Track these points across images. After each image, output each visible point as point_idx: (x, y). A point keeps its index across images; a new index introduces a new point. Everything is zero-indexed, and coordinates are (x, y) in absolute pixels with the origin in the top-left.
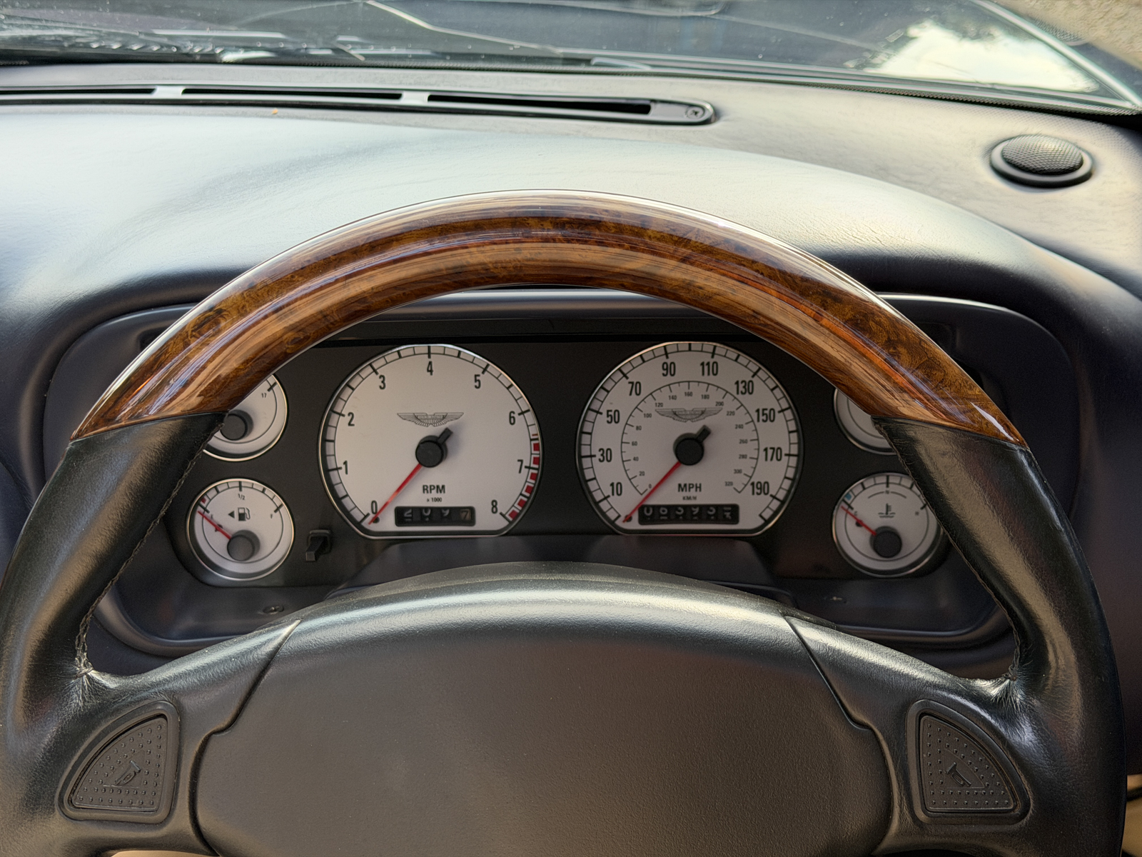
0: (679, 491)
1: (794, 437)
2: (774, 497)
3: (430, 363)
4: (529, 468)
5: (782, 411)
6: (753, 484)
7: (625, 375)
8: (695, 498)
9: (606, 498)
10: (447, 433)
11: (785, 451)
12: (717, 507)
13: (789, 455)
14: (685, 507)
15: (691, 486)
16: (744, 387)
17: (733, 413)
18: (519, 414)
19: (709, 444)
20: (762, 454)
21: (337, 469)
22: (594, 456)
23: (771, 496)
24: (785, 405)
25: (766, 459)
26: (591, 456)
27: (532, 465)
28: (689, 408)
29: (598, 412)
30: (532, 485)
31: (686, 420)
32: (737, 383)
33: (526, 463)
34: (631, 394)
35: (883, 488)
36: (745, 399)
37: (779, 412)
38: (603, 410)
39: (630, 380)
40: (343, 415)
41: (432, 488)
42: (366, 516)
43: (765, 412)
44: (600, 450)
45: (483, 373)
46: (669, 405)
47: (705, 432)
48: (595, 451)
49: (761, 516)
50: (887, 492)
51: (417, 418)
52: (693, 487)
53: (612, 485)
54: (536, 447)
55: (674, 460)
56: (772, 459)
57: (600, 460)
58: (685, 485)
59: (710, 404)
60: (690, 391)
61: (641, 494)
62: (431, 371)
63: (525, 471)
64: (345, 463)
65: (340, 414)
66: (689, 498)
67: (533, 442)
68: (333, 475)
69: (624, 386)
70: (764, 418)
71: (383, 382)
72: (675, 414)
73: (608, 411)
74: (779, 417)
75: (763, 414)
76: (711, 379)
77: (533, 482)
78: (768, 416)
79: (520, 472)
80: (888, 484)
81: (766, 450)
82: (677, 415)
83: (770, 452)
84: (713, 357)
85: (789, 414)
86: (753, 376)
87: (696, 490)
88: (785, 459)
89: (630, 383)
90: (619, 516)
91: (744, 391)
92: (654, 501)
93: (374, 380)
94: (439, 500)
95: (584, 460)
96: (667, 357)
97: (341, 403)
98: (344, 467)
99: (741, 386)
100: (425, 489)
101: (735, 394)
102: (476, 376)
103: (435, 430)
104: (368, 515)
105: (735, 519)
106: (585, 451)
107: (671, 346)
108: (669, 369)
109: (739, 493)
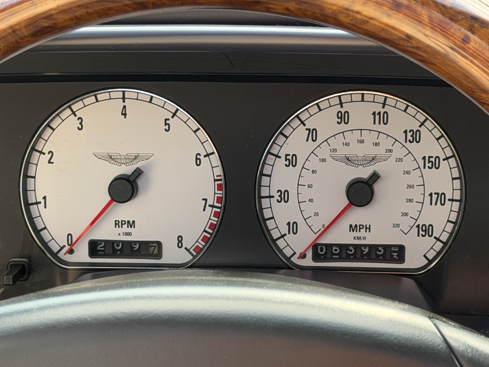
0: (350, 231)
1: (457, 183)
2: (438, 239)
3: (124, 107)
4: (212, 206)
5: (447, 159)
6: (418, 227)
7: (303, 123)
8: (365, 238)
9: (283, 236)
10: (138, 173)
11: (449, 196)
12: (385, 247)
13: (452, 200)
14: (356, 246)
15: (361, 227)
16: (412, 136)
17: (401, 160)
18: (205, 156)
19: (378, 187)
20: (428, 198)
21: (37, 203)
22: (273, 197)
23: (435, 238)
24: (449, 153)
25: (431, 204)
26: (270, 197)
27: (216, 204)
28: (360, 154)
29: (277, 156)
30: (215, 223)
31: (358, 165)
32: (406, 132)
33: (210, 202)
34: (307, 140)
36: (413, 147)
37: (444, 160)
38: (282, 154)
39: (307, 127)
40: (44, 154)
41: (123, 223)
42: (62, 248)
43: (431, 159)
44: (278, 192)
45: (173, 117)
46: (343, 151)
47: (375, 177)
48: (274, 193)
49: (425, 256)
51: (111, 158)
52: (363, 228)
53: (289, 224)
54: (220, 187)
56: (436, 204)
57: (278, 201)
58: (356, 226)
59: (380, 151)
60: (362, 138)
61: (316, 234)
62: (125, 115)
63: (208, 209)
64: (45, 198)
65: (41, 152)
66: (359, 238)
67: (217, 183)
68: (33, 208)
69: (301, 132)
70: (430, 165)
71: (81, 124)
72: (348, 160)
73: (286, 155)
74: (443, 164)
75: (429, 162)
76: (381, 127)
77: (216, 219)
78: (434, 163)
79: (204, 210)
81: (431, 195)
82: (350, 161)
83: (435, 197)
84: (383, 107)
85: (452, 162)
86: (420, 126)
87: (366, 231)
88: (448, 203)
89: (307, 129)
90: (295, 253)
91: (411, 139)
92: (327, 240)
93: (73, 122)
94: (129, 234)
95: (263, 200)
96: (342, 107)
97: (41, 143)
98: (43, 201)
99: (409, 134)
100: (117, 223)
101: (403, 141)
102: (166, 120)
103: (127, 170)
104: (64, 246)
105: (401, 258)
106: (264, 192)
107: (346, 96)
108: (343, 118)
109: (406, 234)
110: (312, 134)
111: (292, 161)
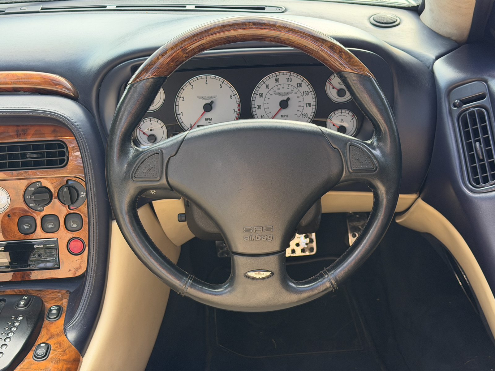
0: (281, 117)
1: (314, 100)
2: (309, 118)
3: (207, 81)
4: (237, 112)
5: (311, 92)
6: (303, 114)
7: (264, 83)
10: (212, 102)
11: (312, 104)
13: (313, 105)
16: (299, 85)
17: (296, 93)
18: (233, 96)
19: (289, 102)
20: (305, 105)
21: (180, 114)
22: (256, 108)
23: (308, 118)
24: (311, 90)
25: (306, 107)
26: (255, 108)
27: (238, 111)
28: (283, 92)
30: (238, 117)
31: (283, 96)
32: (297, 84)
33: (236, 111)
34: (266, 88)
35: (340, 114)
36: (300, 89)
37: (310, 92)
38: (258, 93)
39: (266, 84)
40: (181, 98)
41: (208, 119)
42: (188, 129)
43: (306, 92)
44: (258, 106)
45: (222, 83)
46: (278, 91)
47: (288, 99)
48: (256, 106)
50: (342, 115)
51: (203, 98)
53: (261, 116)
54: (239, 105)
55: (280, 108)
56: (308, 107)
57: (258, 109)
58: (283, 115)
59: (289, 91)
60: (283, 87)
62: (207, 83)
63: (235, 113)
64: (182, 112)
65: (180, 97)
67: (238, 104)
68: (178, 116)
69: (264, 86)
70: (305, 94)
71: (193, 87)
72: (279, 94)
73: (260, 94)
74: (310, 94)
75: (305, 93)
76: (289, 83)
77: (238, 116)
78: (306, 93)
79: (234, 113)
80: (342, 113)
81: (306, 104)
83: (307, 104)
84: (290, 76)
85: (312, 93)
86: (302, 82)
87: (286, 117)
88: (312, 106)
89: (266, 85)
91: (299, 86)
93: (190, 87)
94: (210, 123)
95: (253, 109)
96: (277, 77)
97: (180, 94)
98: (181, 113)
99: (298, 85)
100: (206, 119)
101: (297, 87)
102: (220, 84)
103: (209, 101)
104: (189, 128)
106: (253, 106)
107: (278, 73)
108: (277, 80)
109: (299, 117)
110: (268, 86)
111: (261, 95)
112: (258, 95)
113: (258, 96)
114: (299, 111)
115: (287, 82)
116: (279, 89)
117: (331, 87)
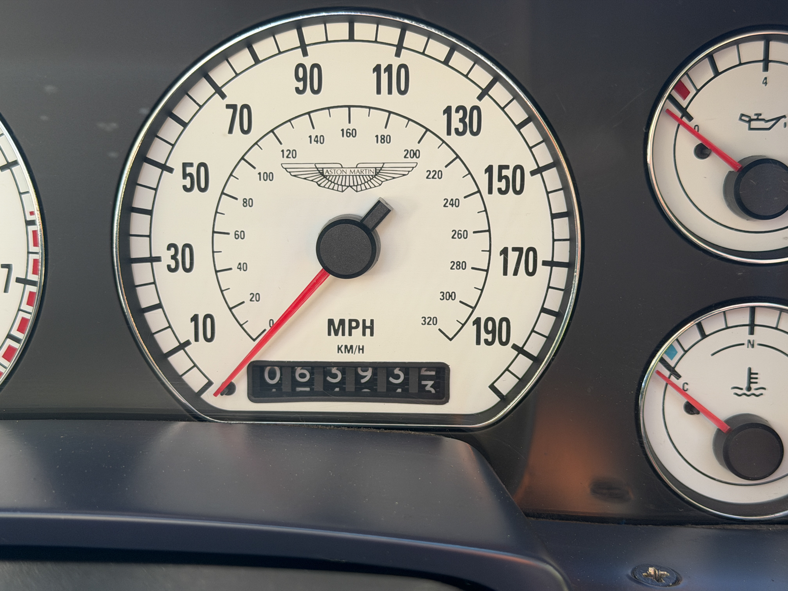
0: (329, 334)
1: (562, 226)
2: (520, 350)
4: (24, 281)
7: (219, 91)
8: (361, 349)
9: (183, 346)
12: (407, 367)
13: (551, 264)
14: (344, 367)
15: (354, 323)
16: (462, 120)
17: (437, 175)
18: (3, 168)
22: (158, 259)
23: (515, 347)
24: (544, 157)
25: (505, 273)
26: (152, 259)
27: (32, 277)
28: (349, 162)
29: (165, 168)
31: (344, 187)
32: (448, 111)
34: (231, 131)
35: (743, 334)
36: (464, 144)
37: (533, 173)
38: (175, 163)
39: (229, 101)
43: (505, 172)
46: (311, 155)
47: (381, 211)
49: (492, 387)
50: (752, 344)
52: (357, 327)
53: (195, 319)
55: (316, 266)
56: (516, 273)
57: (170, 269)
58: (342, 322)
59: (391, 155)
61: (254, 340)
63: (16, 288)
66: (349, 349)
67: (31, 228)
70: (503, 185)
72: (322, 175)
73: (185, 165)
74: (533, 183)
75: (500, 178)
76: (394, 101)
77: (34, 310)
78: (510, 180)
79: (6, 290)
80: (752, 326)
81: (504, 252)
82: (325, 177)
83: (513, 257)
84: (398, 54)
85: (552, 177)
86: (480, 98)
87: (364, 334)
88: (543, 270)
89: (228, 106)
90: (210, 383)
91: (461, 127)
95: (137, 267)
96: (305, 54)
99: (456, 117)
101: (443, 133)
106: (139, 248)
107: (312, 25)
108: (309, 79)
109: (451, 339)
110: (241, 117)
111: (197, 178)
112: (170, 170)
113: (174, 181)
114: (451, 296)
115: (379, 92)
116: (319, 140)
117: (687, 144)
